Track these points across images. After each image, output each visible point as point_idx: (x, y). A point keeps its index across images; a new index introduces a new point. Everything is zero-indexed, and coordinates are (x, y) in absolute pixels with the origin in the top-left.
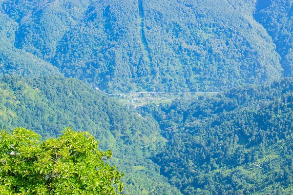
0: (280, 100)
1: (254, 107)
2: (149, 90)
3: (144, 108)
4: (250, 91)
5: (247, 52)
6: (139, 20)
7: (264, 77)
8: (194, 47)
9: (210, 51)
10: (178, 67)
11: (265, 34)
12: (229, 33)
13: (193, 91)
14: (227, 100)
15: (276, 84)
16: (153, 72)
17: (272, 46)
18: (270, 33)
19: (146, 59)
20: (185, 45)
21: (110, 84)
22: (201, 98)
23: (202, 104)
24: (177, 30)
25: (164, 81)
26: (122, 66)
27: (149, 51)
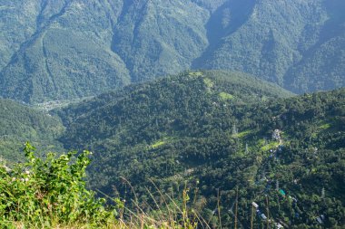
0: (127, 97)
1: (114, 103)
2: (54, 100)
3: (53, 111)
4: (112, 94)
5: (110, 71)
6: (44, 59)
7: (121, 83)
8: (78, 72)
9: (88, 73)
10: (70, 84)
11: (119, 59)
12: (98, 61)
13: (81, 97)
14: (99, 100)
15: (126, 88)
16: (56, 89)
17: (124, 65)
18: (122, 58)
19: (51, 82)
20: (73, 71)
21: (31, 99)
22: (84, 101)
23: (86, 104)
24: (67, 63)
25: (63, 93)
26: (37, 88)
27: (52, 77)
